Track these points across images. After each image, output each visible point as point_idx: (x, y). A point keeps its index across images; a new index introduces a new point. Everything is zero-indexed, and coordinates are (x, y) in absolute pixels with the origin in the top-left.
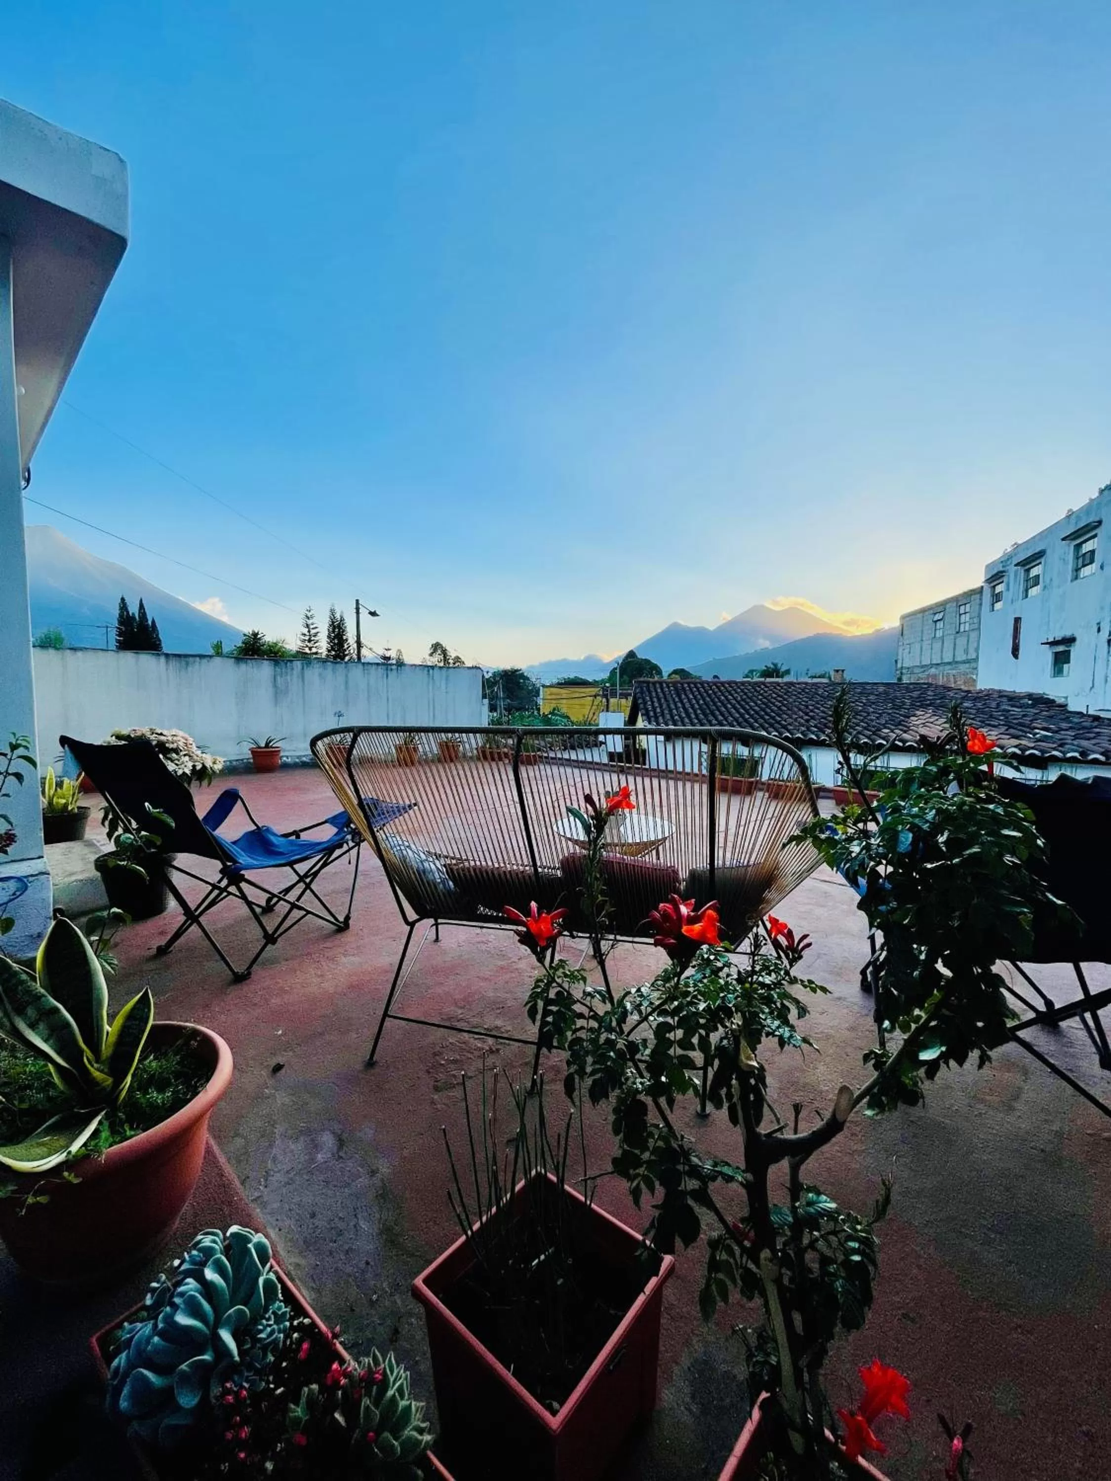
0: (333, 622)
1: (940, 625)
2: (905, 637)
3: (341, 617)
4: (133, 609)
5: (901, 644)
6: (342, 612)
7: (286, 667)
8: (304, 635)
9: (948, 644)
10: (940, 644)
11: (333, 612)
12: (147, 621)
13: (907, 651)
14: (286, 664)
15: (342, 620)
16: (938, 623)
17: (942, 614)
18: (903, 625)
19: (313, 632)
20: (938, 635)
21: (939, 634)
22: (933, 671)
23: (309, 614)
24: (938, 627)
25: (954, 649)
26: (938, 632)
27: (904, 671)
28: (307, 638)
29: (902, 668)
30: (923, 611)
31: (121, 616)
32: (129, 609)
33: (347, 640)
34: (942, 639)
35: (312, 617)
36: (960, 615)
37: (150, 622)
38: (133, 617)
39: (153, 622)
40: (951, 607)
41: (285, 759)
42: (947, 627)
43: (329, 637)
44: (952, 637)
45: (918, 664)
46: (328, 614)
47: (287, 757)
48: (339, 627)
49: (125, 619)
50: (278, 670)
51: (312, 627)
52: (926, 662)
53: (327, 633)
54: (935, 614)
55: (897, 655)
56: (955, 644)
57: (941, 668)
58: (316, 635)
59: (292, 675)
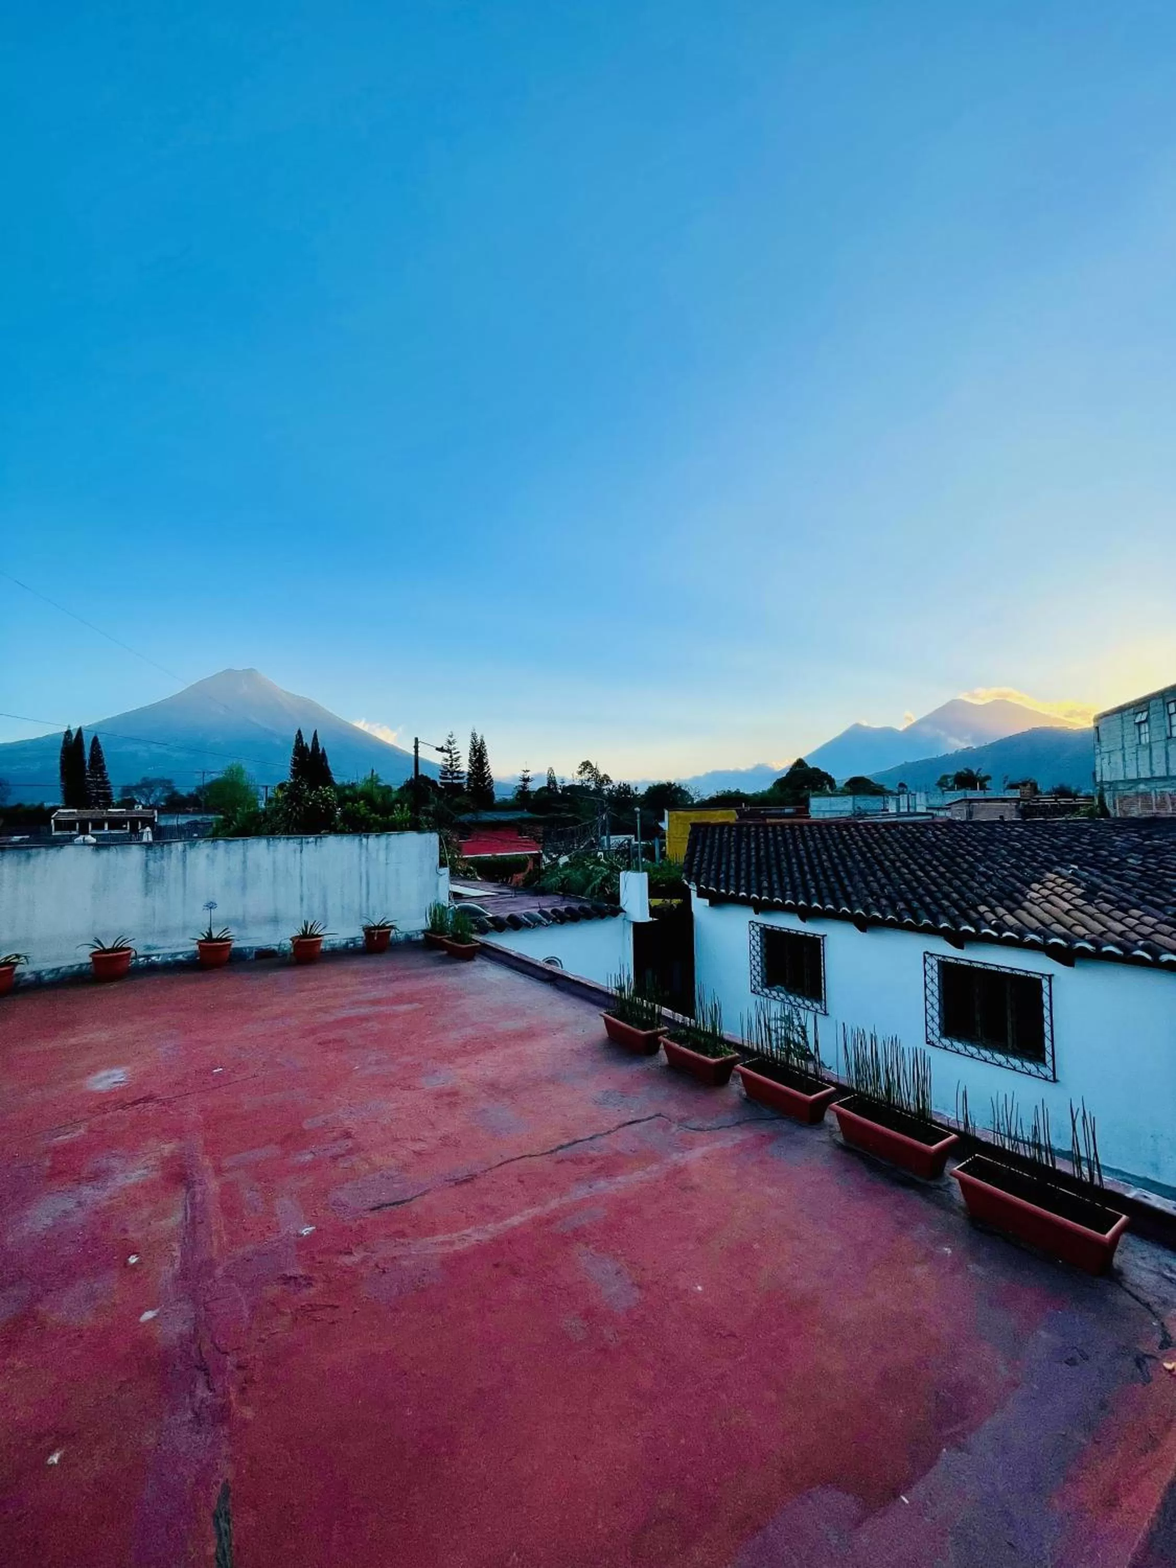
0: (475, 746)
1: (1145, 728)
2: (1103, 744)
3: (482, 740)
4: (308, 741)
5: (1098, 751)
6: (482, 736)
7: (162, 851)
8: (447, 760)
9: (1158, 752)
10: (1148, 751)
11: (474, 736)
12: (319, 750)
13: (1106, 761)
14: (162, 846)
15: (482, 743)
16: (1142, 726)
17: (1145, 714)
18: (1097, 728)
19: (454, 756)
20: (1143, 742)
21: (1145, 739)
22: (1142, 787)
23: (451, 740)
24: (1143, 731)
25: (1167, 759)
26: (1143, 737)
27: (1106, 786)
28: (449, 763)
29: (1102, 781)
30: (1121, 710)
31: (296, 747)
32: (304, 740)
33: (486, 763)
34: (1150, 746)
35: (454, 742)
36: (1170, 715)
37: (321, 750)
38: (306, 748)
39: (323, 750)
40: (1156, 706)
41: (153, 958)
42: (1155, 731)
43: (470, 761)
44: (1162, 744)
45: (1122, 779)
46: (470, 738)
47: (158, 955)
48: (479, 751)
49: (300, 749)
50: (150, 854)
51: (453, 752)
52: (1133, 776)
53: (468, 757)
54: (1137, 714)
55: (1095, 766)
56: (1167, 753)
57: (1153, 785)
58: (457, 759)
59: (170, 858)
